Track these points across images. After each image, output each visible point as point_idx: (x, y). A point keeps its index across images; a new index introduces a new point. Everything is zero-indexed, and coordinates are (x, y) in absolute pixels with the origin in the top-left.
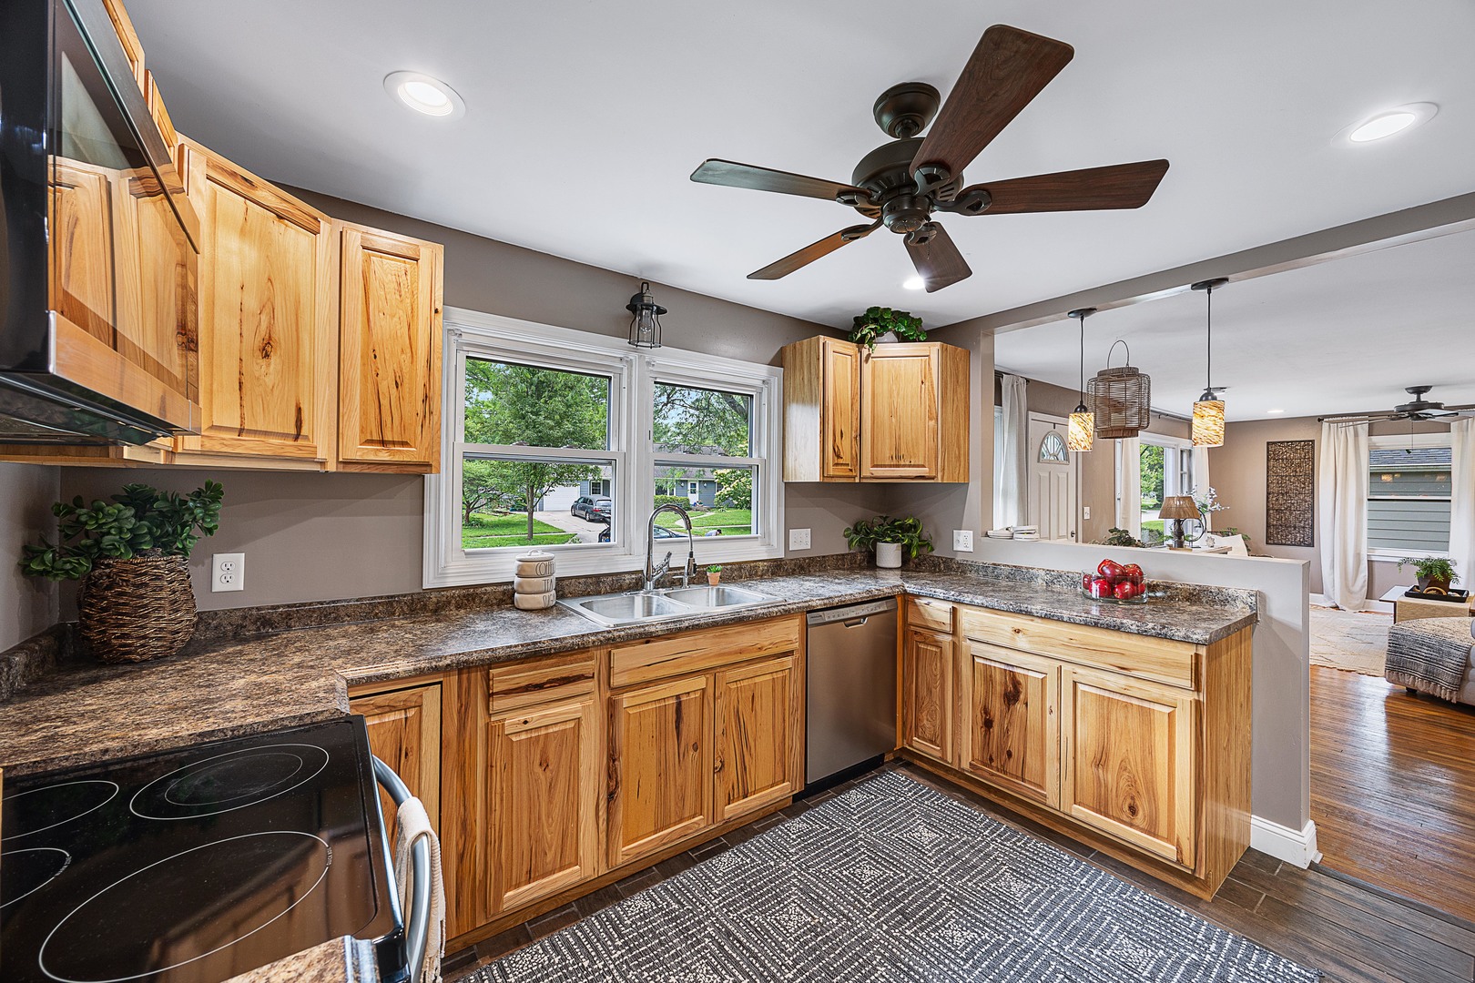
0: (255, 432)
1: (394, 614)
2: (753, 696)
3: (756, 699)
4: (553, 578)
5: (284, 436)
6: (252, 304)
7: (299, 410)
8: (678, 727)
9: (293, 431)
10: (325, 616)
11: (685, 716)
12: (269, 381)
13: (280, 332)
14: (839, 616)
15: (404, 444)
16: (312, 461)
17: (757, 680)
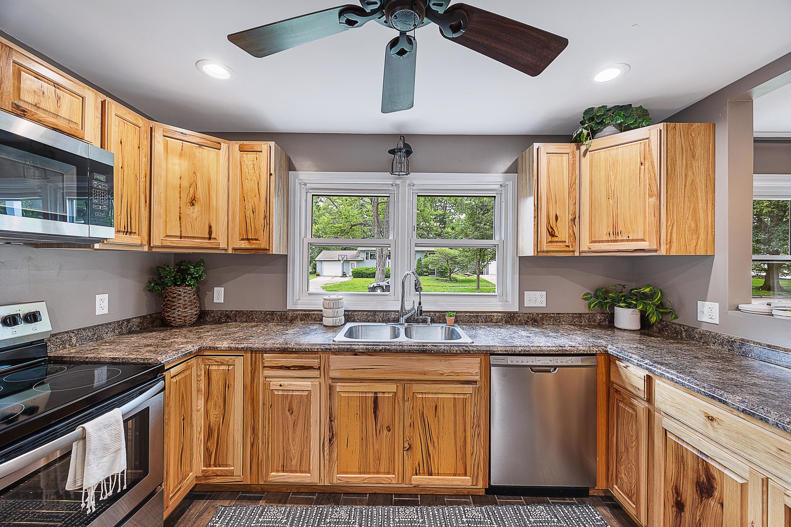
0: (188, 237)
1: (274, 320)
2: (436, 407)
3: (439, 409)
4: (343, 309)
5: (204, 238)
6: (185, 184)
7: (210, 227)
8: (375, 413)
9: (207, 236)
10: (248, 317)
11: (380, 407)
12: (195, 216)
13: (200, 194)
14: (528, 362)
15: (257, 240)
16: (218, 249)
17: (440, 396)
